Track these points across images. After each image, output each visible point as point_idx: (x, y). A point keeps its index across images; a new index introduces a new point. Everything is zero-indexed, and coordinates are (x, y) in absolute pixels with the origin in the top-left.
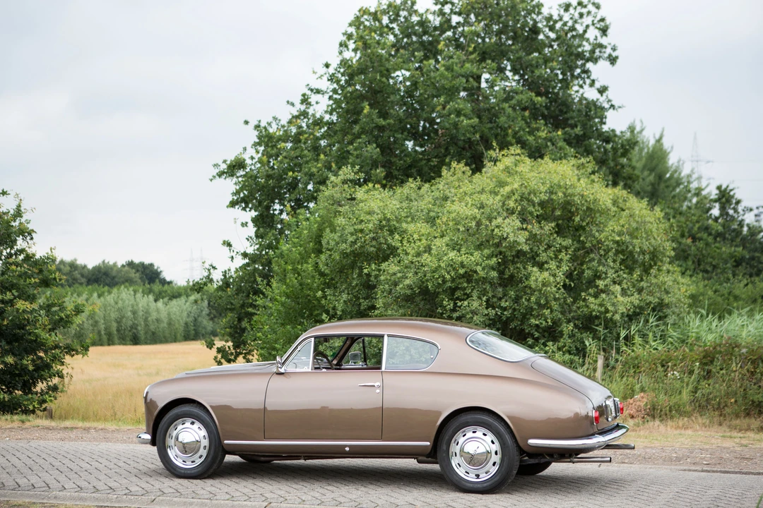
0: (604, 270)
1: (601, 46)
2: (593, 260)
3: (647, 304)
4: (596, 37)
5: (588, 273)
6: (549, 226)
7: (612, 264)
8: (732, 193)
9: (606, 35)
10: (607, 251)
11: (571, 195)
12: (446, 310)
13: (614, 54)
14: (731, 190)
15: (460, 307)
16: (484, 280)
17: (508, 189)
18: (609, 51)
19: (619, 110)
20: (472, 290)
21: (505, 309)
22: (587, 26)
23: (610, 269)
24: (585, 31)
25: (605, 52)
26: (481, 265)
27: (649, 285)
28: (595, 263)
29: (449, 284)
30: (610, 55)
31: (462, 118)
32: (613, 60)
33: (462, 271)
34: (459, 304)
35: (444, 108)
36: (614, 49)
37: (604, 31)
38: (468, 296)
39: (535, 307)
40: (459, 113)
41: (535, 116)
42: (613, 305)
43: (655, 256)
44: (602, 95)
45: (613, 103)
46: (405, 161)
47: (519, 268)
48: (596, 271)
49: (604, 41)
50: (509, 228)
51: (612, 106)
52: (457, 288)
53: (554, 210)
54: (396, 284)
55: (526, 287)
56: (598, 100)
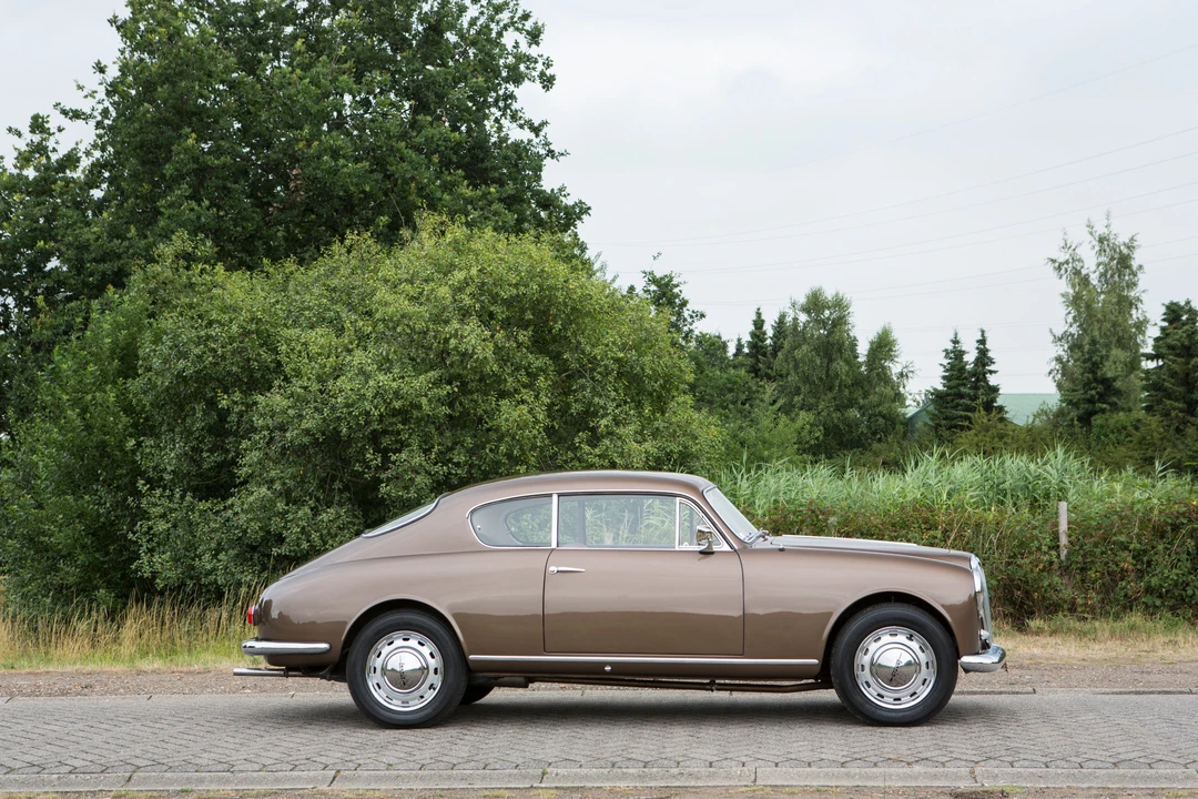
0: (602, 403)
1: (528, 59)
2: (583, 388)
3: (668, 454)
4: (517, 43)
5: (576, 408)
6: (524, 336)
7: (613, 393)
8: (676, 290)
9: (537, 44)
10: (607, 373)
11: (551, 288)
12: (369, 468)
13: (548, 72)
14: (677, 286)
15: (394, 463)
16: (430, 419)
17: (459, 276)
18: (540, 67)
19: (561, 158)
20: (410, 435)
21: (457, 465)
22: (505, 27)
23: (609, 402)
24: (500, 34)
25: (534, 69)
26: (426, 395)
27: (666, 425)
28: (587, 393)
29: (375, 426)
30: (542, 74)
31: (342, 161)
32: (548, 82)
33: (397, 404)
34: (393, 458)
35: (309, 145)
36: (548, 65)
37: (535, 36)
38: (403, 445)
39: (504, 460)
40: (335, 153)
41: (446, 164)
42: (622, 455)
43: (669, 382)
44: (537, 136)
45: (552, 147)
46: (243, 228)
47: (476, 402)
48: (590, 403)
49: (534, 51)
50: (473, 338)
51: (551, 153)
52: (385, 432)
53: (523, 311)
54: (283, 428)
55: (488, 430)
56: (530, 141)
